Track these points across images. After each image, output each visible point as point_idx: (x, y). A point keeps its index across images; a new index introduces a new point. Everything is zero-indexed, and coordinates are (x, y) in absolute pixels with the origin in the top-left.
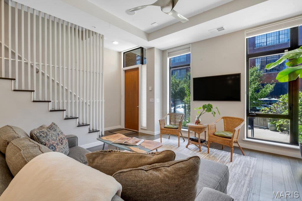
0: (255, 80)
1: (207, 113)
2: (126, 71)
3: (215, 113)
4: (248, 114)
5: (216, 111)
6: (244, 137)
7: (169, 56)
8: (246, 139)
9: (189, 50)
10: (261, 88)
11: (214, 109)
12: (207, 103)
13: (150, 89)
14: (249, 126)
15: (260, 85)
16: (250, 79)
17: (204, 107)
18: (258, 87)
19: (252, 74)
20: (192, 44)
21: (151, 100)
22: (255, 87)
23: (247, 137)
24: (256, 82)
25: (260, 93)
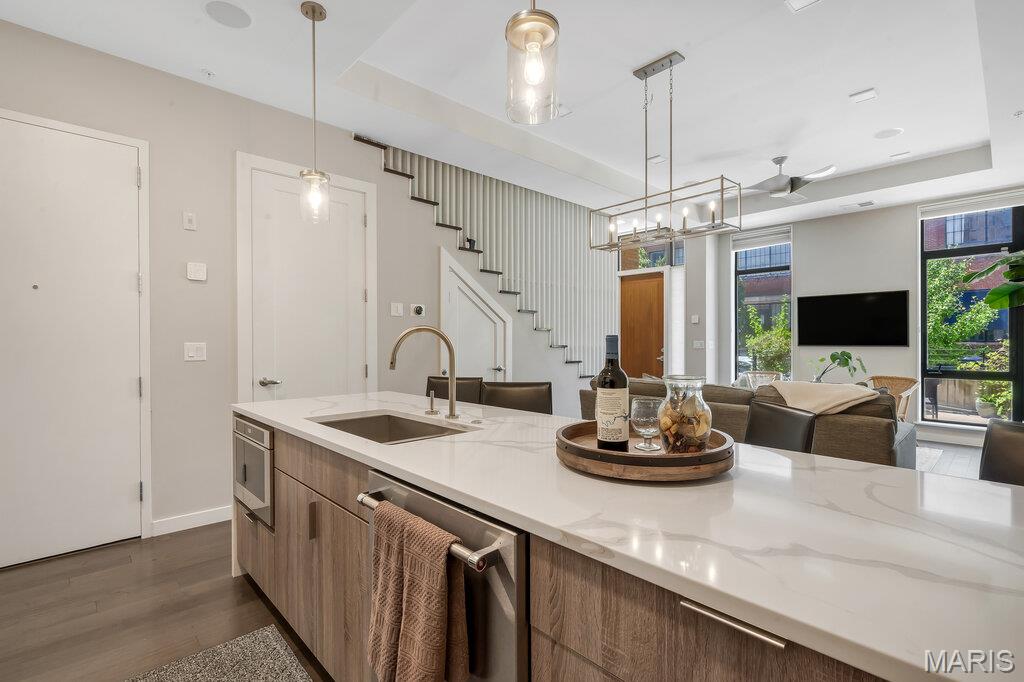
0: (944, 289)
1: (840, 368)
2: (623, 279)
3: (855, 369)
4: (925, 373)
5: (858, 366)
6: (916, 419)
7: (734, 247)
8: (920, 421)
9: (789, 237)
10: (961, 313)
11: (854, 363)
12: (839, 350)
13: (695, 319)
14: (927, 400)
15: (957, 302)
16: (930, 286)
17: (834, 358)
18: (953, 308)
19: (936, 273)
20: (794, 223)
21: (697, 344)
22: (945, 310)
23: (923, 419)
24: (947, 296)
25: (956, 325)
